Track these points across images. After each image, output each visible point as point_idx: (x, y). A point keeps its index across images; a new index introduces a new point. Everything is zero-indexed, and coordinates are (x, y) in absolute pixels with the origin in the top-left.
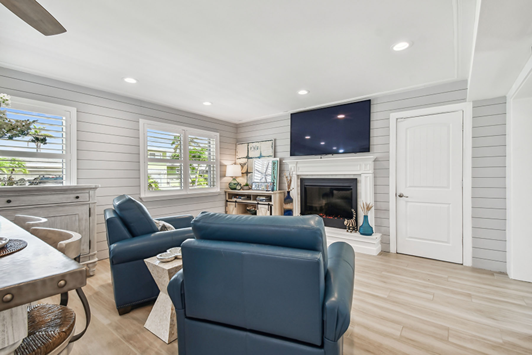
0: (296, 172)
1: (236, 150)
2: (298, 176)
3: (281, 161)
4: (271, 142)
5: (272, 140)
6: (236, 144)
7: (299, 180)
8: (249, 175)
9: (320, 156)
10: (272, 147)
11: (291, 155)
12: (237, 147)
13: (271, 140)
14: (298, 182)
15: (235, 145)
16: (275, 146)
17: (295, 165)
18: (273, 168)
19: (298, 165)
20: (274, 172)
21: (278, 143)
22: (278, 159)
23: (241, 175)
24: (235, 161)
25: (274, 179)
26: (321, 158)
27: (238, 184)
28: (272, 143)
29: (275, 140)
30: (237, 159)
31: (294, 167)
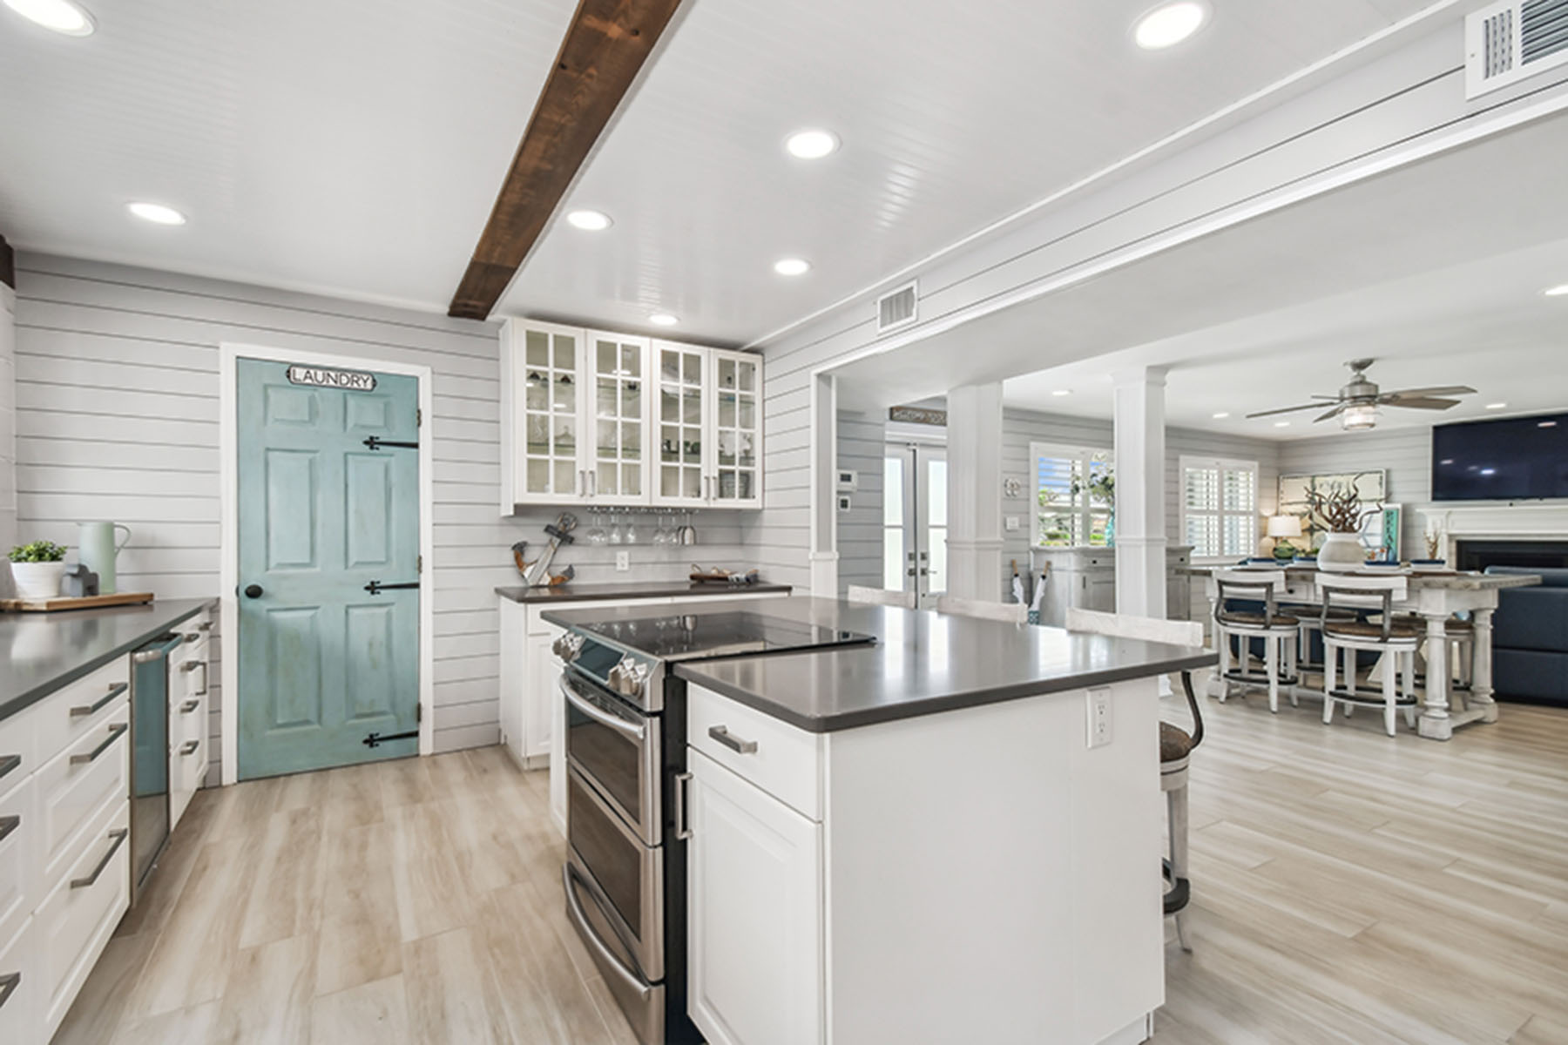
0: (1447, 527)
1: (1278, 488)
2: (1451, 537)
3: (1406, 511)
4: (1378, 475)
5: (1381, 472)
6: (1278, 478)
7: (1454, 545)
8: (1316, 534)
9: (1508, 502)
10: (1381, 484)
11: (1434, 498)
12: (1282, 484)
13: (1377, 472)
14: (1449, 547)
15: (1276, 481)
16: (1388, 483)
17: (1443, 517)
18: (1385, 522)
19: (1452, 517)
20: (1388, 529)
21: (1395, 477)
22: (1399, 506)
23: (1300, 534)
24: (1278, 508)
25: (1389, 541)
26: (1511, 505)
27: (1292, 549)
28: (1381, 478)
29: (1388, 472)
30: (1282, 504)
31: (1442, 521)
